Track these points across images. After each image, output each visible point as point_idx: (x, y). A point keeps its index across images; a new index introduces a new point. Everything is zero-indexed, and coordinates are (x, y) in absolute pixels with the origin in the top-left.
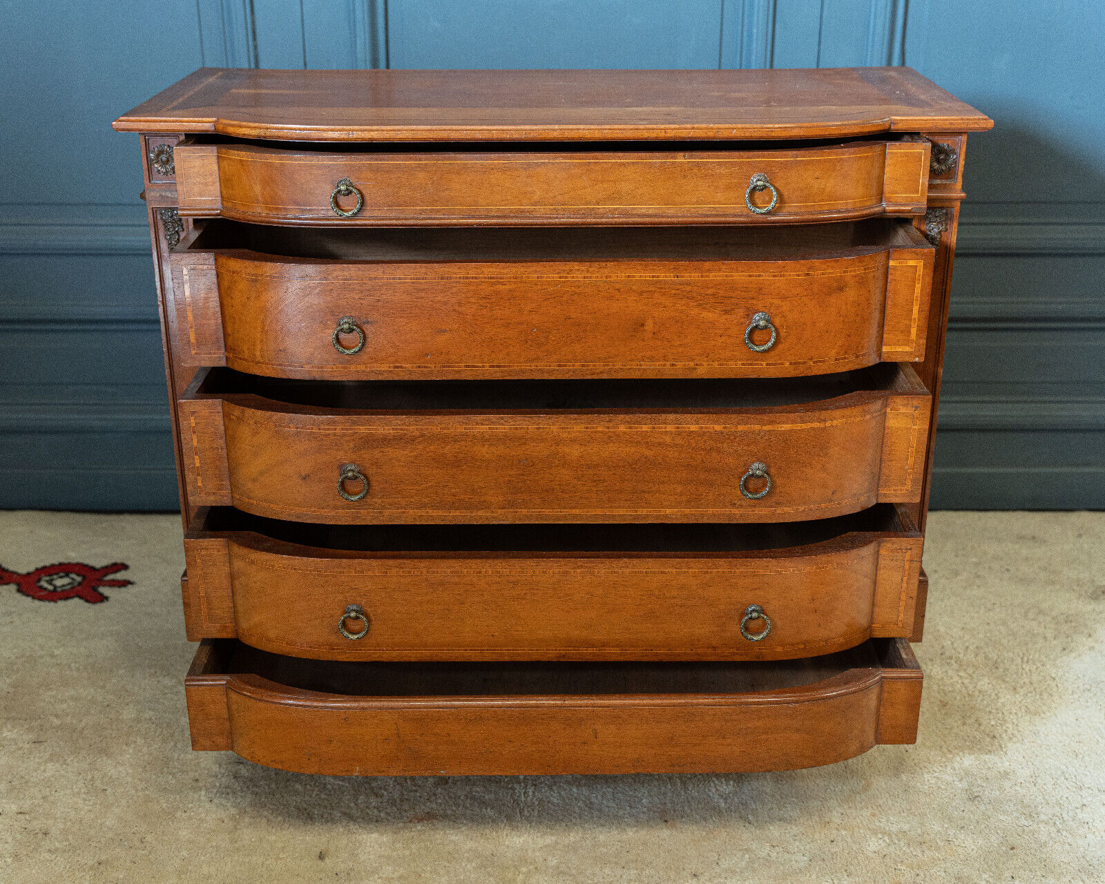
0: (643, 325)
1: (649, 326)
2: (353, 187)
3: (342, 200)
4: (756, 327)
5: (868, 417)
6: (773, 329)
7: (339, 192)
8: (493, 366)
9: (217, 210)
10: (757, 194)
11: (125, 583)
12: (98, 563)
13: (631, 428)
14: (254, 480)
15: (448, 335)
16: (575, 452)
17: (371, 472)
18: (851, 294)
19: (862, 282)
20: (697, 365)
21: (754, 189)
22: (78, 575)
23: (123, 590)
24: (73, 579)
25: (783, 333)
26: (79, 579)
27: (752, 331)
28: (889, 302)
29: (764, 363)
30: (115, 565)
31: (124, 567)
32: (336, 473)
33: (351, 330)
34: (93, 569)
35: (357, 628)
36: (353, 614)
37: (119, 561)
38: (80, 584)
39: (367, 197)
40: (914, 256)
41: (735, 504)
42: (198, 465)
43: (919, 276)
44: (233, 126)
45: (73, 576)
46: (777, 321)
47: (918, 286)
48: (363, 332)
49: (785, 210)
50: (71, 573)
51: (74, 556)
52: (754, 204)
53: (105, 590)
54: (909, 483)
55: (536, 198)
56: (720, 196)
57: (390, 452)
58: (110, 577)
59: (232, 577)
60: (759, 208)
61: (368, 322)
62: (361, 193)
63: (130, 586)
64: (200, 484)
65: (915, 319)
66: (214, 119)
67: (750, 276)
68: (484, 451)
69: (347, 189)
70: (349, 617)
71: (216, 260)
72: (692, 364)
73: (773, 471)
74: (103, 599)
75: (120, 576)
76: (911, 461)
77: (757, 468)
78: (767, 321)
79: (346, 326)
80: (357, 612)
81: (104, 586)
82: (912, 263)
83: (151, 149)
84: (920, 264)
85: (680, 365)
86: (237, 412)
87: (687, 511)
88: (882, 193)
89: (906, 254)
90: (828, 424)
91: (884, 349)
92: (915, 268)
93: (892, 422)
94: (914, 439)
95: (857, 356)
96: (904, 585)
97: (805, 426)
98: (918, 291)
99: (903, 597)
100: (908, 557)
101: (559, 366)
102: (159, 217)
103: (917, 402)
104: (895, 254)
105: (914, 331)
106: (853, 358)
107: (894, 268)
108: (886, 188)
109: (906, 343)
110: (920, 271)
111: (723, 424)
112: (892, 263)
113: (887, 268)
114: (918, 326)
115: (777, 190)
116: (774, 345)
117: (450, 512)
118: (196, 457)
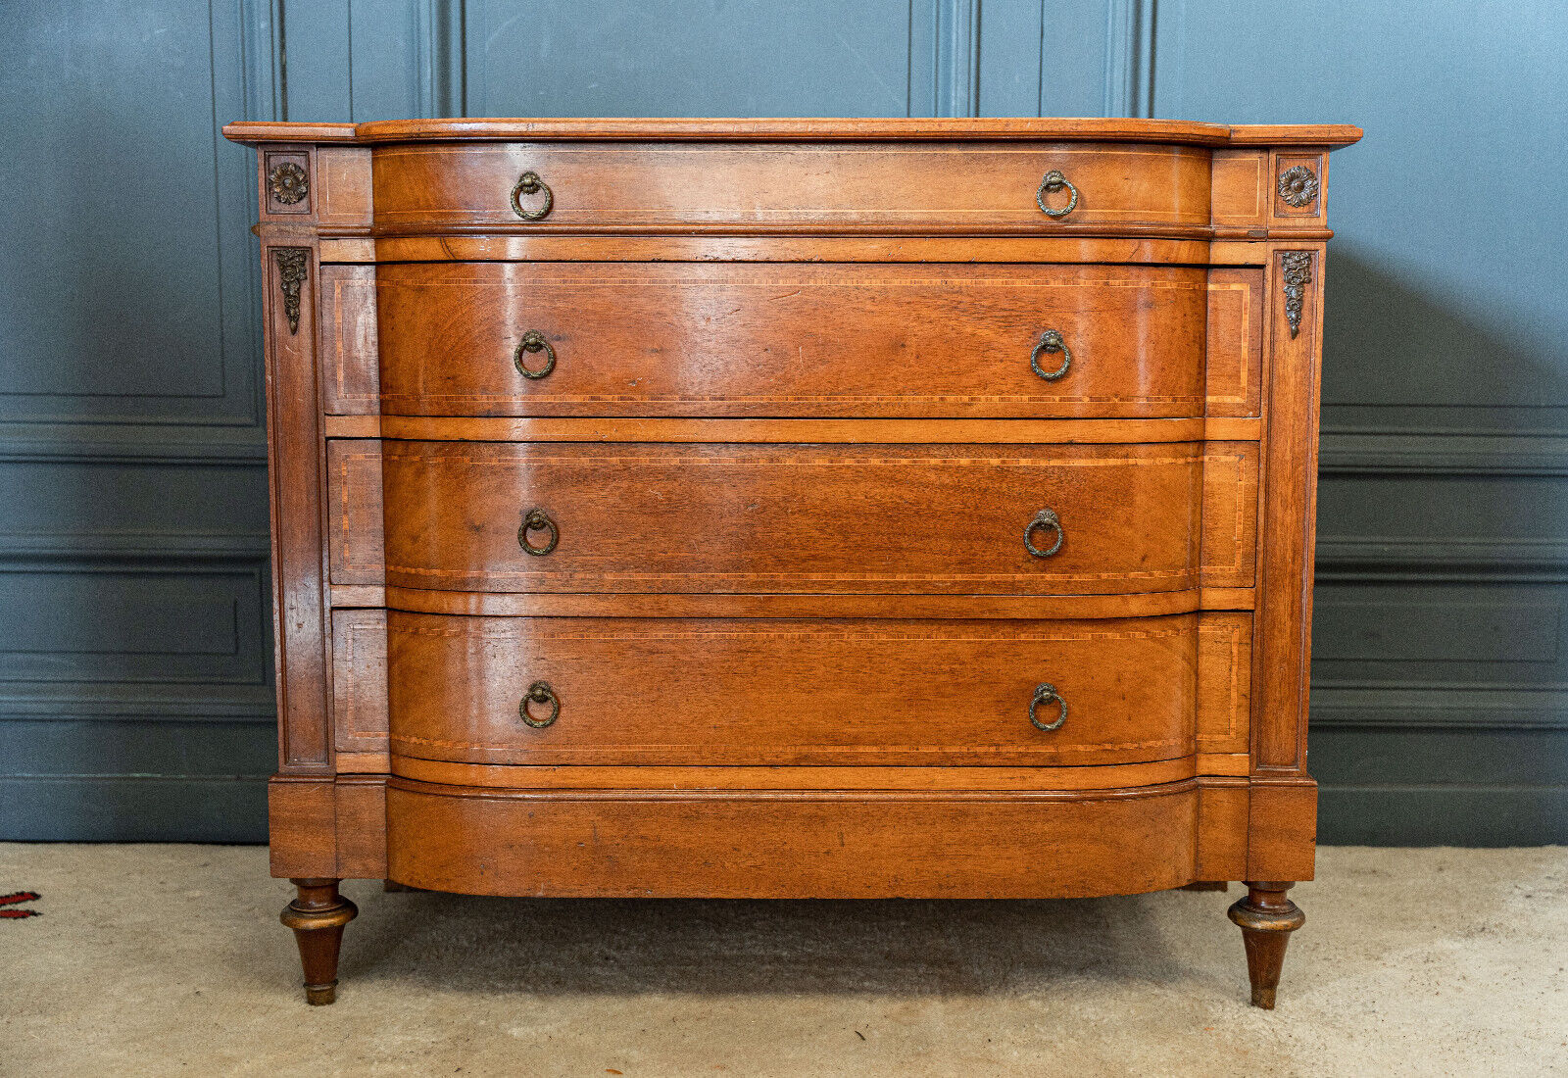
0: (903, 346)
1: (912, 348)
2: (540, 181)
3: (525, 200)
4: (1045, 347)
5: (1181, 460)
6: (1066, 351)
7: (523, 186)
10: (1051, 195)
14: (415, 539)
15: (658, 356)
17: (561, 518)
18: (1163, 314)
19: (1175, 300)
20: (972, 399)
25: (1079, 357)
27: (1040, 353)
28: (1211, 338)
29: (1057, 398)
32: (517, 519)
33: (538, 347)
35: (542, 714)
36: (538, 694)
39: (558, 195)
40: (1239, 278)
41: (1019, 568)
42: (346, 527)
43: (1247, 303)
46: (1072, 342)
47: (1246, 317)
48: (553, 351)
49: (1088, 218)
54: (1238, 560)
56: (1004, 198)
57: (586, 492)
59: (391, 661)
61: (559, 339)
62: (550, 190)
64: (347, 554)
65: (1244, 360)
67: (1035, 283)
69: (533, 184)
71: (377, 274)
72: (966, 398)
76: (1239, 529)
78: (1058, 341)
79: (532, 341)
80: (543, 689)
82: (1234, 287)
83: (272, 168)
84: (1244, 288)
85: (951, 398)
86: (399, 448)
87: (959, 577)
88: (1210, 212)
89: (1228, 274)
90: (1131, 461)
91: (1209, 399)
92: (1240, 293)
93: (1212, 476)
94: (1240, 498)
95: (1175, 400)
96: (1234, 677)
97: (1102, 463)
98: (1246, 324)
99: (1234, 695)
100: (1235, 637)
101: (798, 399)
102: (275, 259)
103: (1240, 449)
104: (1213, 275)
105: (1244, 375)
106: (1169, 401)
107: (1215, 293)
108: (1215, 208)
109: (1235, 392)
110: (1247, 297)
111: (1000, 457)
112: (1211, 287)
113: (1206, 294)
114: (1249, 369)
115: (1077, 189)
116: (1068, 372)
117: (659, 576)
118: (345, 516)
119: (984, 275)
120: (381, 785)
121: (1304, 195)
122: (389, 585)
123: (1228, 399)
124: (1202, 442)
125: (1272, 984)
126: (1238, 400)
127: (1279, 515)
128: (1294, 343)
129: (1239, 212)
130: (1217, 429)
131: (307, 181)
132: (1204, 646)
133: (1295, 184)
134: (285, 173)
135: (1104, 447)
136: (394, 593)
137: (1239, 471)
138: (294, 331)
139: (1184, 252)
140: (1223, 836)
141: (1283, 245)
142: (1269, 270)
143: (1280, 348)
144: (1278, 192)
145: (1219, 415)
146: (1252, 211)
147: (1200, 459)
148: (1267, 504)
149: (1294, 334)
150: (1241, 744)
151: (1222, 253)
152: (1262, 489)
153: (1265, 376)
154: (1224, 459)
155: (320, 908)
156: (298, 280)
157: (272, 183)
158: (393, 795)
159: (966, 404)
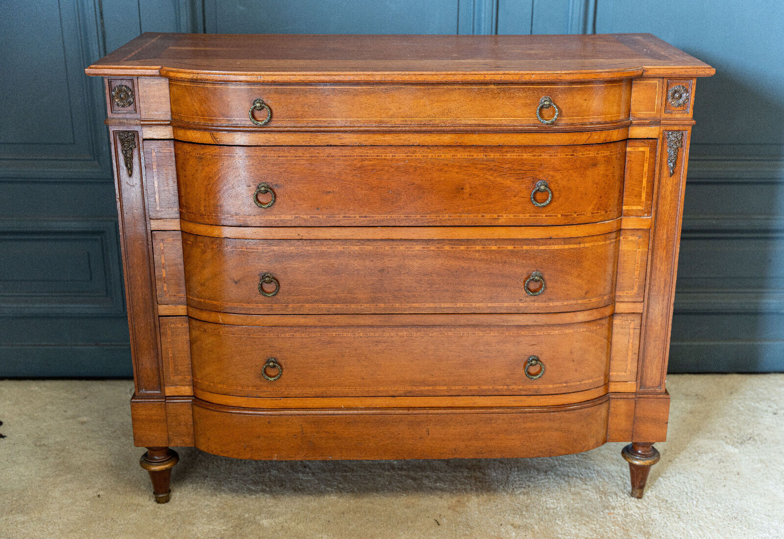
0: (463, 189)
1: (467, 190)
2: (265, 104)
3: (257, 113)
4: (538, 190)
5: (608, 242)
6: (550, 192)
7: (255, 107)
8: (361, 217)
9: (168, 121)
10: (545, 111)
13: (453, 248)
14: (202, 285)
15: (331, 195)
16: (416, 264)
17: (281, 277)
18: (601, 169)
19: (608, 160)
20: (499, 216)
21: (542, 107)
25: (556, 195)
27: (535, 193)
28: (627, 176)
29: (544, 216)
32: (258, 278)
33: (266, 192)
35: (272, 374)
36: (271, 364)
39: (274, 111)
40: (643, 145)
41: (521, 300)
42: (164, 276)
43: (647, 158)
44: (173, 72)
46: (552, 186)
47: (646, 165)
48: (274, 193)
49: (564, 122)
52: (542, 117)
54: (636, 288)
55: (391, 113)
56: (519, 112)
57: (294, 264)
59: (192, 342)
60: (546, 120)
61: (277, 187)
62: (270, 108)
64: (165, 289)
65: (644, 188)
66: (159, 67)
67: (534, 156)
68: (356, 264)
69: (261, 106)
70: (269, 366)
71: (175, 145)
72: (495, 216)
73: (546, 277)
76: (637, 273)
77: (536, 275)
78: (546, 186)
79: (263, 189)
80: (274, 362)
82: (641, 149)
83: (113, 88)
84: (647, 150)
85: (488, 216)
86: (192, 239)
87: (490, 305)
88: (629, 110)
89: (638, 143)
90: (582, 246)
91: (624, 208)
92: (644, 152)
93: (624, 247)
94: (638, 258)
95: (606, 212)
96: (631, 345)
97: (566, 247)
98: (646, 168)
99: (630, 353)
100: (632, 326)
101: (407, 217)
102: (118, 137)
103: (640, 233)
104: (630, 143)
105: (644, 195)
106: (603, 213)
107: (630, 152)
108: (633, 108)
109: (639, 204)
110: (647, 155)
111: (513, 245)
112: (628, 149)
113: (625, 152)
114: (646, 192)
115: (558, 107)
116: (550, 202)
117: (333, 306)
118: (164, 270)
119: (507, 152)
120: (190, 402)
121: (681, 101)
122: (188, 304)
123: (635, 208)
124: (619, 231)
125: (642, 487)
126: (640, 208)
127: (658, 266)
128: (671, 179)
129: (646, 111)
130: (628, 223)
131: (133, 95)
132: (615, 330)
133: (677, 95)
134: (120, 91)
135: (567, 240)
136: (191, 310)
137: (638, 244)
138: (130, 175)
139: (616, 135)
140: (620, 422)
141: (669, 128)
142: (659, 142)
143: (663, 181)
144: (667, 99)
145: (629, 216)
146: (653, 110)
147: (618, 239)
148: (652, 261)
149: (671, 175)
150: (633, 377)
151: (636, 132)
152: (650, 253)
153: (655, 196)
154: (631, 238)
155: (159, 460)
156: (131, 148)
157: (114, 96)
158: (197, 408)
159: (495, 218)
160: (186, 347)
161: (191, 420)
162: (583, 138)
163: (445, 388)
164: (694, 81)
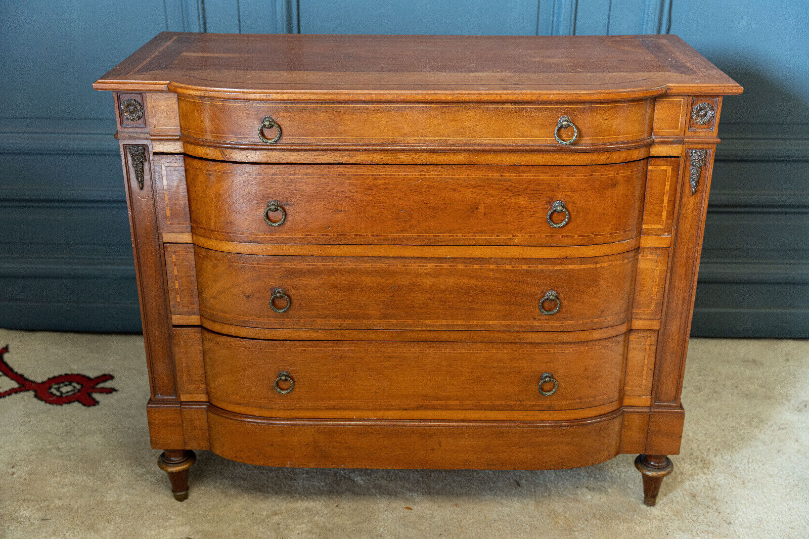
0: (477, 209)
1: (482, 209)
2: (274, 122)
3: (266, 132)
4: (555, 211)
5: (626, 261)
6: (567, 212)
7: (265, 125)
8: (373, 236)
9: (177, 136)
10: (563, 130)
11: (111, 391)
12: (92, 374)
13: (466, 266)
14: (215, 298)
15: (342, 214)
16: (428, 282)
17: (292, 292)
18: (621, 189)
19: (628, 180)
20: (514, 236)
21: (560, 128)
22: (78, 383)
23: (110, 395)
24: (75, 387)
25: (573, 214)
26: (78, 387)
27: (552, 214)
28: (647, 194)
29: (561, 236)
30: (104, 376)
31: (110, 377)
32: (270, 293)
33: (276, 210)
34: (88, 378)
35: (285, 387)
36: (283, 378)
37: (107, 373)
38: (79, 390)
39: (284, 129)
40: (665, 163)
41: (535, 318)
42: (177, 287)
43: (669, 176)
44: (181, 88)
45: (74, 384)
46: (570, 207)
47: (668, 184)
48: (285, 211)
49: (583, 142)
50: (73, 382)
51: (75, 368)
52: (560, 136)
53: (96, 396)
54: (653, 308)
56: (536, 132)
57: (306, 281)
58: (101, 385)
59: (204, 353)
60: (564, 140)
61: (288, 205)
62: (279, 127)
63: (114, 393)
64: (178, 300)
65: (665, 206)
66: (168, 82)
67: (552, 176)
68: (368, 281)
69: (270, 124)
70: (281, 379)
71: (185, 160)
72: (510, 236)
73: (561, 296)
74: (95, 403)
75: (108, 384)
76: (655, 291)
77: (550, 294)
78: (563, 207)
79: (273, 207)
80: (286, 376)
81: (96, 392)
82: (663, 168)
83: (122, 102)
84: (669, 168)
85: (502, 236)
86: (203, 252)
87: (503, 323)
88: (652, 129)
89: (660, 161)
90: (599, 265)
91: (644, 226)
92: (666, 171)
93: (642, 265)
94: (657, 276)
95: (625, 232)
96: (646, 361)
97: (583, 266)
98: (667, 188)
99: (645, 369)
100: (648, 342)
101: (419, 236)
102: (128, 150)
103: (659, 252)
104: (652, 161)
105: (664, 214)
106: (622, 232)
107: (652, 171)
108: (655, 126)
109: (659, 222)
110: (669, 174)
111: (528, 264)
112: (650, 168)
113: (647, 171)
114: (667, 211)
115: (577, 128)
116: (567, 223)
117: (345, 321)
118: (176, 282)
119: (523, 172)
120: (204, 408)
121: (706, 119)
122: (202, 316)
123: (654, 227)
124: (638, 249)
125: (654, 496)
126: (660, 227)
127: (677, 284)
128: (693, 197)
129: (669, 129)
130: (648, 241)
131: (142, 109)
132: (631, 346)
133: (702, 113)
134: (129, 105)
135: (583, 260)
136: (204, 320)
137: (657, 262)
138: (142, 188)
139: (637, 154)
140: (634, 435)
141: (692, 146)
142: (682, 160)
143: (685, 200)
144: (691, 117)
145: (648, 234)
146: (677, 128)
147: (636, 257)
148: (671, 279)
149: (693, 194)
150: (648, 392)
151: (657, 150)
152: (669, 271)
153: (676, 215)
154: (650, 256)
155: (176, 461)
156: (142, 162)
157: (123, 110)
158: (211, 415)
159: (510, 239)
160: (200, 357)
161: (205, 425)
162: (602, 158)
163: (457, 402)
164: (720, 99)
